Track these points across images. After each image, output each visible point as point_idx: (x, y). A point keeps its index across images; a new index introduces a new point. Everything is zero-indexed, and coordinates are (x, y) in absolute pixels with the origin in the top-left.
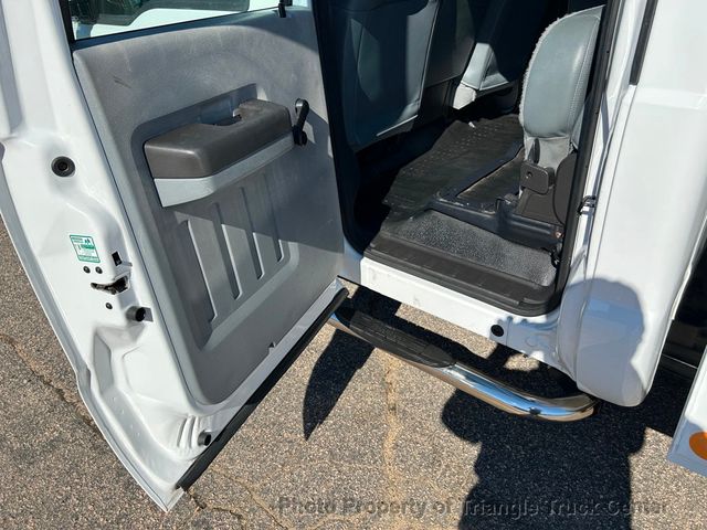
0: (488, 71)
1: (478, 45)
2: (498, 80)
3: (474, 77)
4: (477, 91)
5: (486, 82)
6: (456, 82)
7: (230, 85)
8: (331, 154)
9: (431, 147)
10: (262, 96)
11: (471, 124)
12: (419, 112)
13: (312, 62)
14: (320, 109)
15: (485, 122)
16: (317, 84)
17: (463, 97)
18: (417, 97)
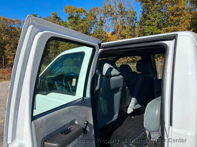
0: (136, 104)
1: (132, 98)
2: (139, 106)
3: (132, 106)
4: (133, 109)
5: (135, 107)
6: (128, 107)
7: (68, 121)
8: (94, 134)
9: (122, 125)
10: (76, 123)
11: (133, 117)
12: (118, 116)
13: (90, 110)
14: (91, 122)
15: (137, 116)
16: (91, 115)
17: (130, 111)
18: (117, 113)
